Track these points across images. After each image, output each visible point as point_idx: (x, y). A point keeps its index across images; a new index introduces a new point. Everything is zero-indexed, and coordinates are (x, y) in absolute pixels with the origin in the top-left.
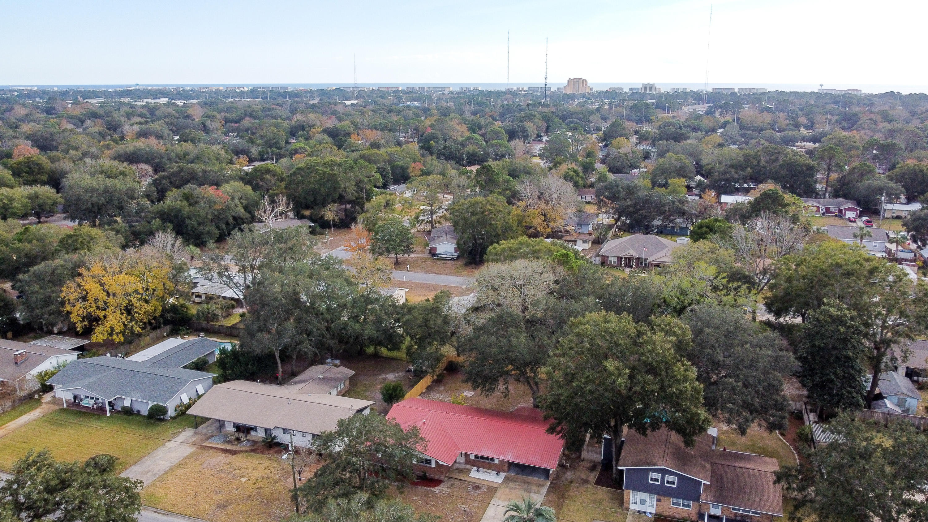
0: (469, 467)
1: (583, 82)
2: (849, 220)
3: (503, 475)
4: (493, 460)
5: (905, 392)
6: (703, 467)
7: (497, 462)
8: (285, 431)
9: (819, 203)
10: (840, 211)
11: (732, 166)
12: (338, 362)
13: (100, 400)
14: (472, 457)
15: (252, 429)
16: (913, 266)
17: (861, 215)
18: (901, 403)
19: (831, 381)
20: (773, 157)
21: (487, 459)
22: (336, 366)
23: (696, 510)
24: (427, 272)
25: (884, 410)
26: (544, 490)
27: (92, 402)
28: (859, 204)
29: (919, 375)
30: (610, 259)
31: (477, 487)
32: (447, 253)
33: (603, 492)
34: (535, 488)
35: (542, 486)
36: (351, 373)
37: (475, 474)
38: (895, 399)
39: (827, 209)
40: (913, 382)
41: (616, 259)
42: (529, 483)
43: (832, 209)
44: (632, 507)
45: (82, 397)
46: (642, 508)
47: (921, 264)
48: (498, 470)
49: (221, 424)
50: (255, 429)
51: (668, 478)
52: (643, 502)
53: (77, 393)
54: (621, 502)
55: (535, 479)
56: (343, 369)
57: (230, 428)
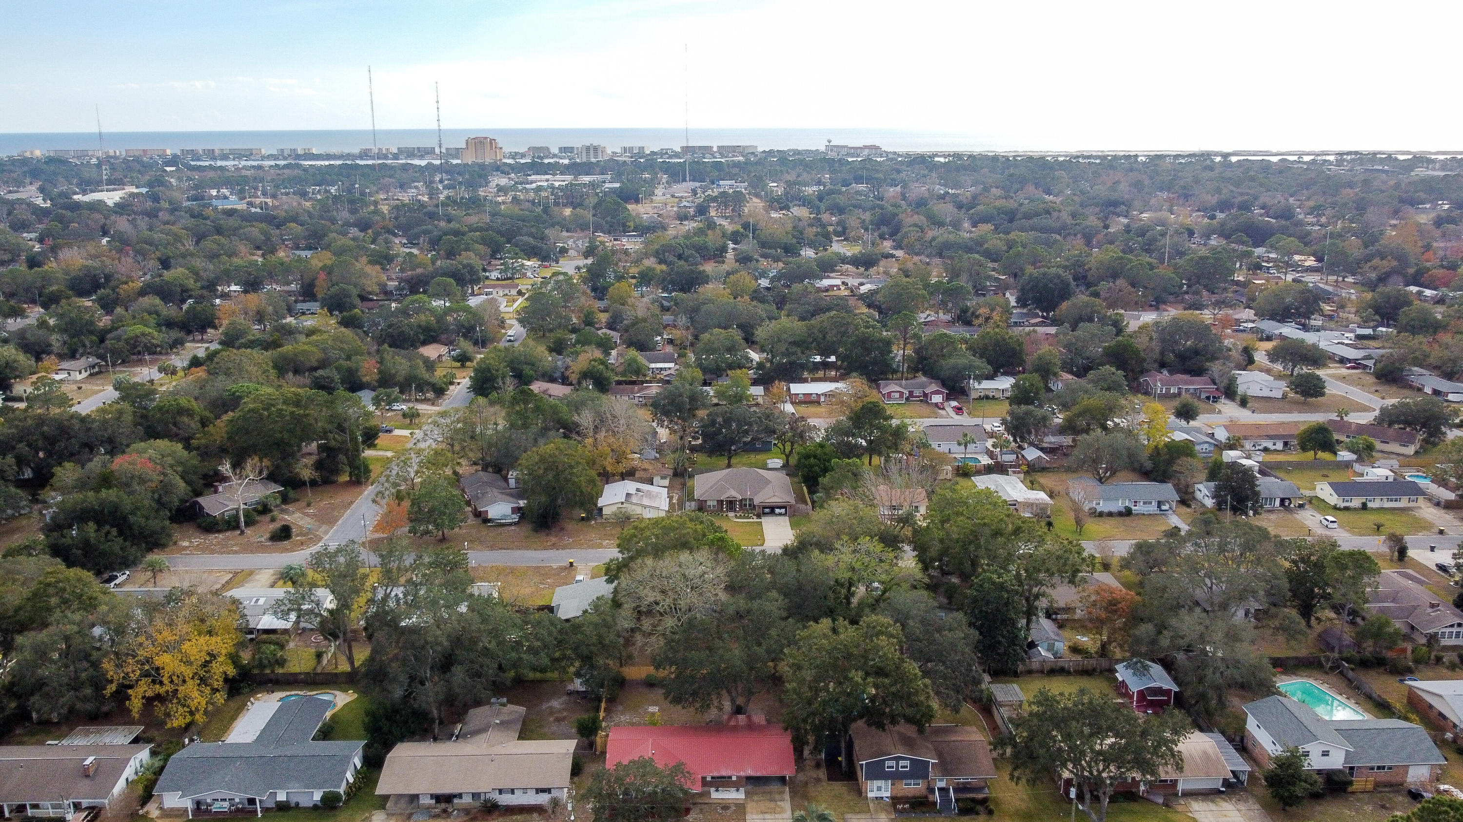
0: (706, 789)
1: (491, 143)
2: (936, 405)
3: (742, 790)
4: (730, 777)
5: (1053, 637)
6: (927, 747)
7: (734, 778)
8: (501, 791)
9: (901, 386)
10: (925, 395)
11: (794, 343)
12: (505, 700)
13: (237, 800)
14: (709, 779)
15: (455, 796)
16: (1019, 472)
17: (948, 398)
18: (1050, 648)
19: (1000, 642)
20: (843, 329)
21: (724, 777)
22: (504, 705)
23: (925, 786)
24: (492, 548)
25: (1040, 659)
26: (787, 796)
27: (226, 804)
28: (944, 384)
29: (1056, 614)
30: (709, 503)
31: (725, 807)
32: (505, 517)
33: (839, 787)
34: (777, 797)
35: (782, 793)
36: (522, 710)
37: (716, 795)
38: (1045, 645)
39: (911, 393)
40: (1053, 620)
41: (715, 503)
42: (770, 793)
43: (917, 393)
44: (870, 795)
45: (209, 801)
46: (879, 794)
47: (1025, 468)
48: (737, 785)
49: (414, 798)
50: (460, 796)
51: (901, 763)
52: (879, 789)
53: (198, 796)
54: (860, 792)
55: (775, 787)
56: (511, 707)
57: (426, 801)
